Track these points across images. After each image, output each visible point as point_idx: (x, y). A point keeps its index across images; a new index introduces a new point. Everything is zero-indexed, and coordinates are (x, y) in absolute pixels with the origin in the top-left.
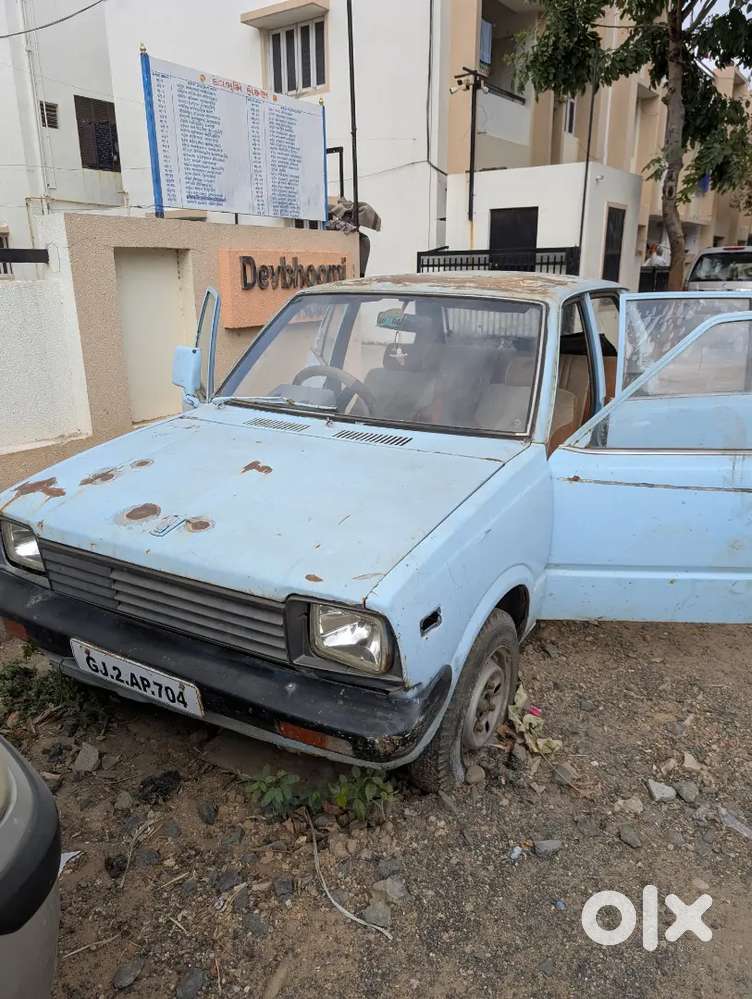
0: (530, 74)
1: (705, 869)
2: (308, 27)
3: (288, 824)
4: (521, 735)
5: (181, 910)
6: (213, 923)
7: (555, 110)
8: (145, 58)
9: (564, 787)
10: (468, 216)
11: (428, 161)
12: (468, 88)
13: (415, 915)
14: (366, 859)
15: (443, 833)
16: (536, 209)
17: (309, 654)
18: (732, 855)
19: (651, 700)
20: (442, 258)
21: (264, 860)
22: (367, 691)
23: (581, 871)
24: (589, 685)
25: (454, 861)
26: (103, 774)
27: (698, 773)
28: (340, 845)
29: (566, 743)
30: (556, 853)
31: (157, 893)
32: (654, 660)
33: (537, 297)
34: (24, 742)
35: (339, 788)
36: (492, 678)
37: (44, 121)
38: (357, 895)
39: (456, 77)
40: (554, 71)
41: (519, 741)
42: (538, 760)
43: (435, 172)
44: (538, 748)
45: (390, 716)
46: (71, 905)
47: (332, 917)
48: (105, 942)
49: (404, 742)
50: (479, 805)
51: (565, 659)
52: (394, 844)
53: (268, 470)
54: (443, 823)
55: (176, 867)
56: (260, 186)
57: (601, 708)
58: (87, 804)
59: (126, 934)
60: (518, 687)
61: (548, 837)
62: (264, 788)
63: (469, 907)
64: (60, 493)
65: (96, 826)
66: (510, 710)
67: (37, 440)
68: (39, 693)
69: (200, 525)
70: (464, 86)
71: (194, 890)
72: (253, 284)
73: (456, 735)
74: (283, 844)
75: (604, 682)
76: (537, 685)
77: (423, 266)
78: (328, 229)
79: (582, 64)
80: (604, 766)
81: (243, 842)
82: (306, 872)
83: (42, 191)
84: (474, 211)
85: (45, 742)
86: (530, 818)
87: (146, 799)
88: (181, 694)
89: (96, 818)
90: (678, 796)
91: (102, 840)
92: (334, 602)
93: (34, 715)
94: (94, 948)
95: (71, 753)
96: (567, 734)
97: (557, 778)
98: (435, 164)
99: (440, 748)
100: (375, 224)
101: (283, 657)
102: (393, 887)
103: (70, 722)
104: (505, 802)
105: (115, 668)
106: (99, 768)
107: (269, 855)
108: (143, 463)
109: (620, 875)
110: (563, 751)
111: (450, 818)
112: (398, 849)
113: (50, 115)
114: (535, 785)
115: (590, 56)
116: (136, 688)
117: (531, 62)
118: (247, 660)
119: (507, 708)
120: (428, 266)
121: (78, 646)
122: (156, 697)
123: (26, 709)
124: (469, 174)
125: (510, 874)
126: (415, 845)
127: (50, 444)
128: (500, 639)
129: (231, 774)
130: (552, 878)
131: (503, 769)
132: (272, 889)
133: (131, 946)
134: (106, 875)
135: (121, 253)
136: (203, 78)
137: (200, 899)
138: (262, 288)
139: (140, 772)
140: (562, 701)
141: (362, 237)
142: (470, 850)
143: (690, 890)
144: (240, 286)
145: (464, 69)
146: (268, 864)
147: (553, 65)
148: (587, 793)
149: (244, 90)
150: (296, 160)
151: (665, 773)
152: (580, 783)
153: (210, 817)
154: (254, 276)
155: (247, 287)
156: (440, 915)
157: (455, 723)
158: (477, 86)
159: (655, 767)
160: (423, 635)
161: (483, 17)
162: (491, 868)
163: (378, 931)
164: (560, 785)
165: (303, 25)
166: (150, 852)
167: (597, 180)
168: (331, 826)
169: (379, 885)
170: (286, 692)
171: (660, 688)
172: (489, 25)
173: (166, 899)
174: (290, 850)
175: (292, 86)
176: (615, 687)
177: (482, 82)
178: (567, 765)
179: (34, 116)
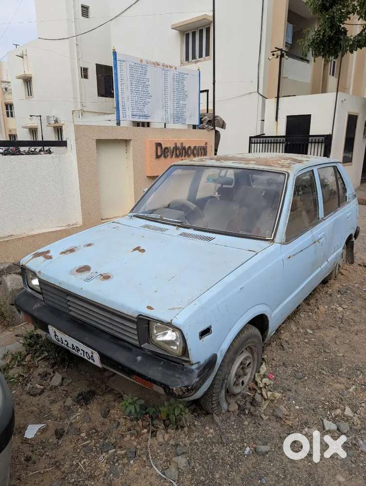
0: (311, 49)
1: (345, 470)
2: (202, 29)
3: (140, 422)
4: (261, 389)
5: (84, 458)
6: (97, 467)
7: (324, 65)
8: (115, 53)
9: (278, 418)
10: (275, 119)
11: (258, 92)
12: (277, 57)
13: (190, 476)
14: (172, 445)
15: (211, 436)
16: (310, 115)
17: (149, 343)
18: (361, 465)
19: (333, 376)
20: (262, 139)
21: (126, 439)
22: (173, 363)
23: (278, 464)
24: (302, 365)
25: (214, 451)
26: (62, 388)
27: (352, 418)
28: (162, 436)
29: (284, 395)
30: (267, 453)
31: (75, 449)
32: (338, 355)
33: (284, 170)
34: (32, 369)
35: (163, 407)
36: (246, 359)
37: (82, 76)
38: (164, 462)
39: (272, 52)
40: (323, 47)
41: (259, 391)
42: (267, 403)
43: (261, 97)
44: (267, 397)
45: (182, 377)
46: (36, 450)
47: (151, 472)
48: (48, 469)
49: (188, 390)
50: (233, 423)
51: (291, 350)
52: (186, 438)
53: (143, 251)
54: (212, 430)
55: (86, 437)
56: (167, 109)
57: (306, 378)
58: (53, 402)
59: (58, 467)
60: (262, 364)
61: (265, 444)
62: (127, 404)
63: (217, 476)
64: (50, 258)
65: (55, 413)
66: (256, 376)
67: (57, 227)
68: (41, 346)
69: (106, 277)
70: (275, 56)
71: (91, 450)
72: (161, 156)
73: (222, 387)
74: (135, 432)
75: (310, 364)
76: (274, 363)
77: (252, 143)
78: (200, 128)
79: (337, 43)
80: (302, 409)
81: (118, 429)
82: (143, 447)
83: (79, 108)
84: (278, 116)
85: (40, 370)
86: (258, 433)
87: (78, 402)
88: (92, 356)
89: (55, 409)
90: (338, 429)
91: (56, 420)
92: (157, 320)
93: (38, 357)
94: (42, 472)
95: (50, 376)
96: (285, 390)
97: (275, 413)
98: (261, 94)
99: (213, 393)
100: (223, 126)
101: (137, 343)
102: (182, 461)
103: (52, 361)
104: (246, 423)
105: (66, 341)
106: (61, 385)
107: (128, 436)
108: (89, 245)
109: (299, 468)
110: (282, 399)
111: (217, 428)
112: (188, 441)
113: (85, 73)
114: (263, 416)
115: (341, 39)
116: (74, 351)
117: (311, 43)
118: (122, 343)
119: (255, 375)
120: (254, 143)
121: (51, 329)
122: (82, 356)
123: (35, 353)
124: (276, 99)
125: (241, 461)
126: (197, 440)
127: (63, 228)
128: (250, 340)
129: (120, 394)
130: (262, 466)
131: (248, 405)
132: (126, 454)
133: (58, 473)
134: (55, 437)
135: (99, 142)
136: (141, 61)
137: (93, 454)
138: (165, 157)
139: (79, 389)
140: (286, 372)
141: (217, 132)
142: (224, 446)
143: (334, 481)
144: (154, 156)
145: (276, 48)
146: (127, 441)
147: (322, 44)
148: (290, 423)
149: (161, 65)
150: (185, 97)
151: (334, 416)
152: (287, 417)
153: (106, 415)
154: (162, 151)
155: (158, 157)
156: (202, 478)
157: (222, 381)
158: (282, 56)
159: (329, 413)
160: (200, 339)
161: (288, 21)
162: (232, 457)
163: (171, 482)
164: (277, 417)
165: (200, 29)
166: (76, 428)
167: (342, 101)
168: (160, 425)
169: (175, 459)
170: (137, 360)
171: (340, 370)
172: (291, 25)
173: (79, 452)
174: (138, 435)
175: (194, 57)
176: (315, 368)
177: (285, 54)
178: (282, 407)
179: (78, 73)
